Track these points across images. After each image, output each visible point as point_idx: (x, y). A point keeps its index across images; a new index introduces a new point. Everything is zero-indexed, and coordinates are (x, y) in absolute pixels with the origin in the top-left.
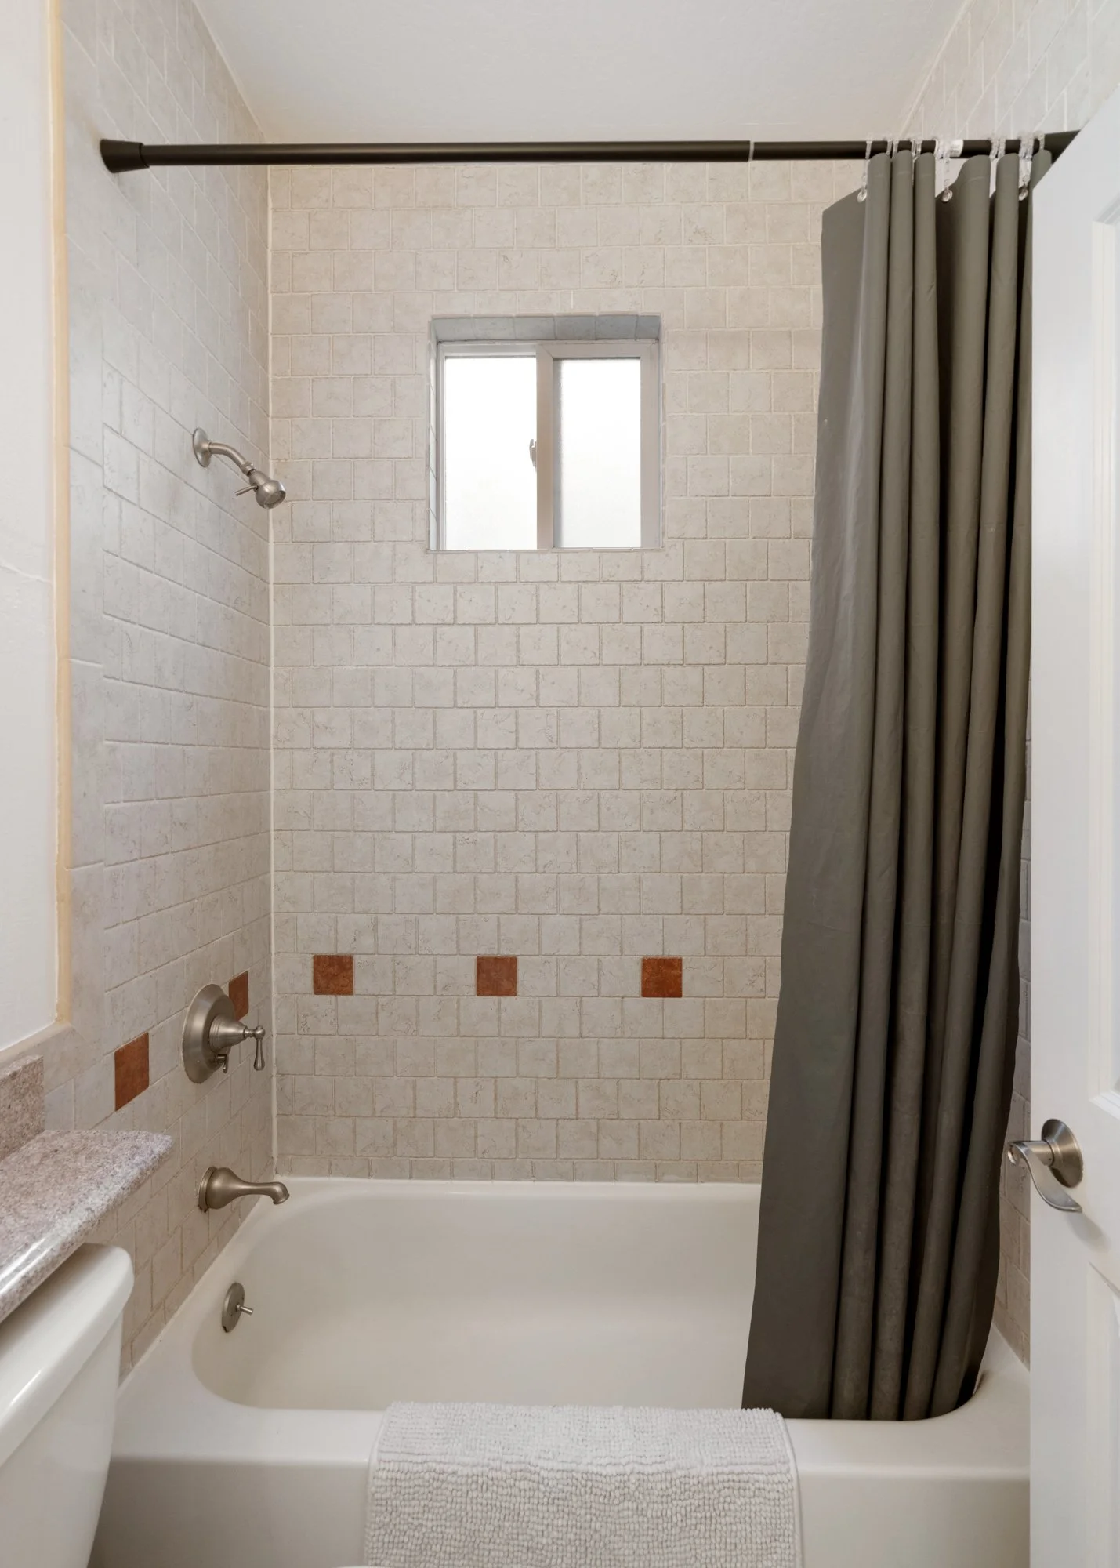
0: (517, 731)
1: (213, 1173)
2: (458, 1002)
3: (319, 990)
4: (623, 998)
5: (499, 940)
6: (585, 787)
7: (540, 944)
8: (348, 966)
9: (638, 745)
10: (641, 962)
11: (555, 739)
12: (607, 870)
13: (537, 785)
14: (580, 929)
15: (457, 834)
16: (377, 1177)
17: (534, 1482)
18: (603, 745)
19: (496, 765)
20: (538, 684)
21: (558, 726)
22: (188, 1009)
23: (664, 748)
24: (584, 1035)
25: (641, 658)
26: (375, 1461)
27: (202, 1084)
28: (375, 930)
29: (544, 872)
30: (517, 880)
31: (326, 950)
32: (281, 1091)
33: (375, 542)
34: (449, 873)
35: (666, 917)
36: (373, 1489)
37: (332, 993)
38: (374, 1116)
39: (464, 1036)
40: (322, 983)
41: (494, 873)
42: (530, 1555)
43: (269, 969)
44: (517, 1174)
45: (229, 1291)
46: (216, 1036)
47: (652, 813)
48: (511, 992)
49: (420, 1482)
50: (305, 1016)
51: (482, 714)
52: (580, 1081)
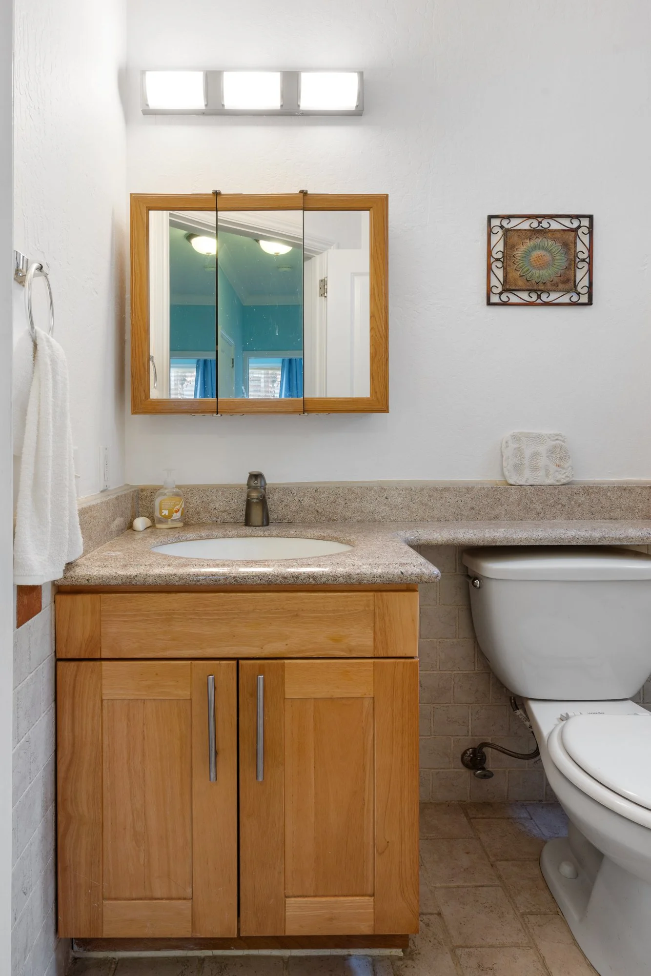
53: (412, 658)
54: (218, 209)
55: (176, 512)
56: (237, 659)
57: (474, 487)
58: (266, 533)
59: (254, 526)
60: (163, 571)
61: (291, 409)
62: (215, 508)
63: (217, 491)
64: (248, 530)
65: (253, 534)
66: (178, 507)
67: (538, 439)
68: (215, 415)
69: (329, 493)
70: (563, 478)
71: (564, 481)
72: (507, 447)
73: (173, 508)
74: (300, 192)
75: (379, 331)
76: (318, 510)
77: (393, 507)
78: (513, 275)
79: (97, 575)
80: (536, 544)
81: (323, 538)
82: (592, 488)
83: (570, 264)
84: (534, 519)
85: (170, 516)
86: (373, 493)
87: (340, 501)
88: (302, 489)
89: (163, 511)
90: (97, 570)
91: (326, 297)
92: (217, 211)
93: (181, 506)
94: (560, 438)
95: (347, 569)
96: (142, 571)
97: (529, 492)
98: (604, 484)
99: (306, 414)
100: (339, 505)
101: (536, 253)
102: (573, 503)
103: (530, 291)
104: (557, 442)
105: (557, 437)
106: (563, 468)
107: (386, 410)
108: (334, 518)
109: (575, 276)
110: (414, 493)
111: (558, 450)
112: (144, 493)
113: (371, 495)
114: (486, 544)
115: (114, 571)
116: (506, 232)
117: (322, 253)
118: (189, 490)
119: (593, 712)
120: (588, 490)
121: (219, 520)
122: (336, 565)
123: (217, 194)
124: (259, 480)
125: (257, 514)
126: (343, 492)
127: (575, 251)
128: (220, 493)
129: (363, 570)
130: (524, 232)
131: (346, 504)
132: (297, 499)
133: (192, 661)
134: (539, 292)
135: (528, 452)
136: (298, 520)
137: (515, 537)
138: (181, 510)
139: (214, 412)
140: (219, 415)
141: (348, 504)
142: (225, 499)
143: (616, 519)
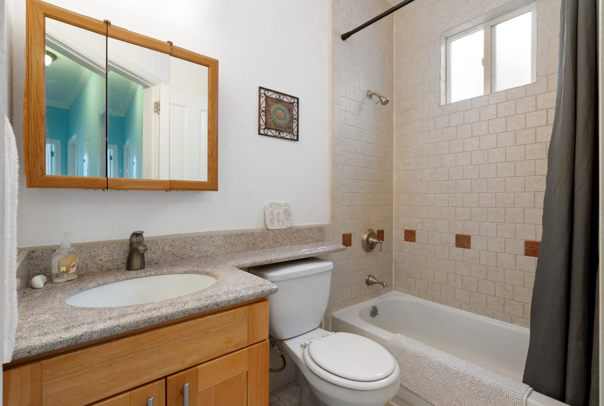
0: (471, 159)
1: (370, 276)
2: (449, 248)
3: (406, 240)
4: (516, 255)
5: (464, 229)
6: (500, 177)
7: (480, 232)
8: (414, 234)
9: (524, 159)
10: (525, 242)
11: (486, 160)
12: (509, 207)
13: (479, 177)
14: (497, 228)
15: (449, 194)
16: (422, 298)
17: (429, 361)
18: (507, 161)
19: (463, 172)
20: (480, 142)
21: (488, 155)
22: (363, 232)
23: (536, 159)
24: (498, 266)
25: (525, 126)
26: (389, 339)
27: (368, 253)
28: (422, 223)
29: (482, 207)
30: (471, 210)
31: (408, 228)
32: (395, 267)
33: (423, 107)
34: (446, 207)
35: (537, 225)
36: (388, 345)
37: (409, 241)
38: (421, 280)
39: (451, 260)
40: (407, 238)
41: (462, 207)
42: (427, 381)
43: (392, 232)
44: (470, 310)
45: (373, 307)
46: (370, 241)
47: (530, 185)
48: (468, 247)
49: (399, 348)
50: (402, 247)
51: (458, 155)
52: (496, 283)
53: (265, 340)
54: (108, 35)
55: (73, 267)
56: (165, 377)
57: (254, 232)
58: (147, 274)
59: (136, 270)
60: (106, 325)
61: (162, 187)
62: (101, 260)
63: (103, 247)
64: (133, 273)
65: (138, 276)
66: (74, 263)
67: (279, 205)
68: (106, 190)
69: (181, 242)
70: (288, 225)
71: (289, 227)
72: (267, 210)
73: (70, 265)
74: (168, 42)
75: (213, 141)
76: (174, 253)
77: (216, 247)
78: (270, 120)
79: (40, 345)
80: (288, 260)
81: (188, 273)
82: (299, 229)
83: (291, 120)
84: (279, 247)
85: (67, 272)
86: (206, 240)
87: (188, 246)
88: (163, 239)
89: (61, 268)
90: (38, 340)
91: (159, 113)
92: (107, 36)
93: (76, 262)
94: (287, 205)
95: (234, 294)
96: (86, 330)
97: (277, 233)
98: (302, 227)
99: (171, 191)
100: (187, 249)
101: (279, 111)
102: (293, 237)
103: (276, 130)
104: (286, 207)
105: (286, 205)
106: (289, 220)
107: (216, 190)
108: (184, 257)
109: (293, 126)
110: (227, 238)
111: (287, 211)
112: (35, 254)
113: (205, 241)
114: (268, 263)
115: (58, 336)
116: (267, 97)
117: (156, 85)
118: (78, 248)
119: (311, 338)
120: (299, 230)
121: (104, 268)
122: (227, 293)
123: (107, 23)
124: (139, 237)
125: (136, 262)
126: (189, 241)
127: (293, 114)
128: (105, 248)
129: (243, 293)
130: (274, 100)
131: (191, 247)
132: (161, 247)
133: (130, 391)
134: (280, 131)
135: (276, 213)
136: (162, 261)
137: (279, 258)
138: (76, 265)
139: (105, 188)
140: (109, 190)
141: (192, 247)
142: (109, 252)
143: (307, 243)
